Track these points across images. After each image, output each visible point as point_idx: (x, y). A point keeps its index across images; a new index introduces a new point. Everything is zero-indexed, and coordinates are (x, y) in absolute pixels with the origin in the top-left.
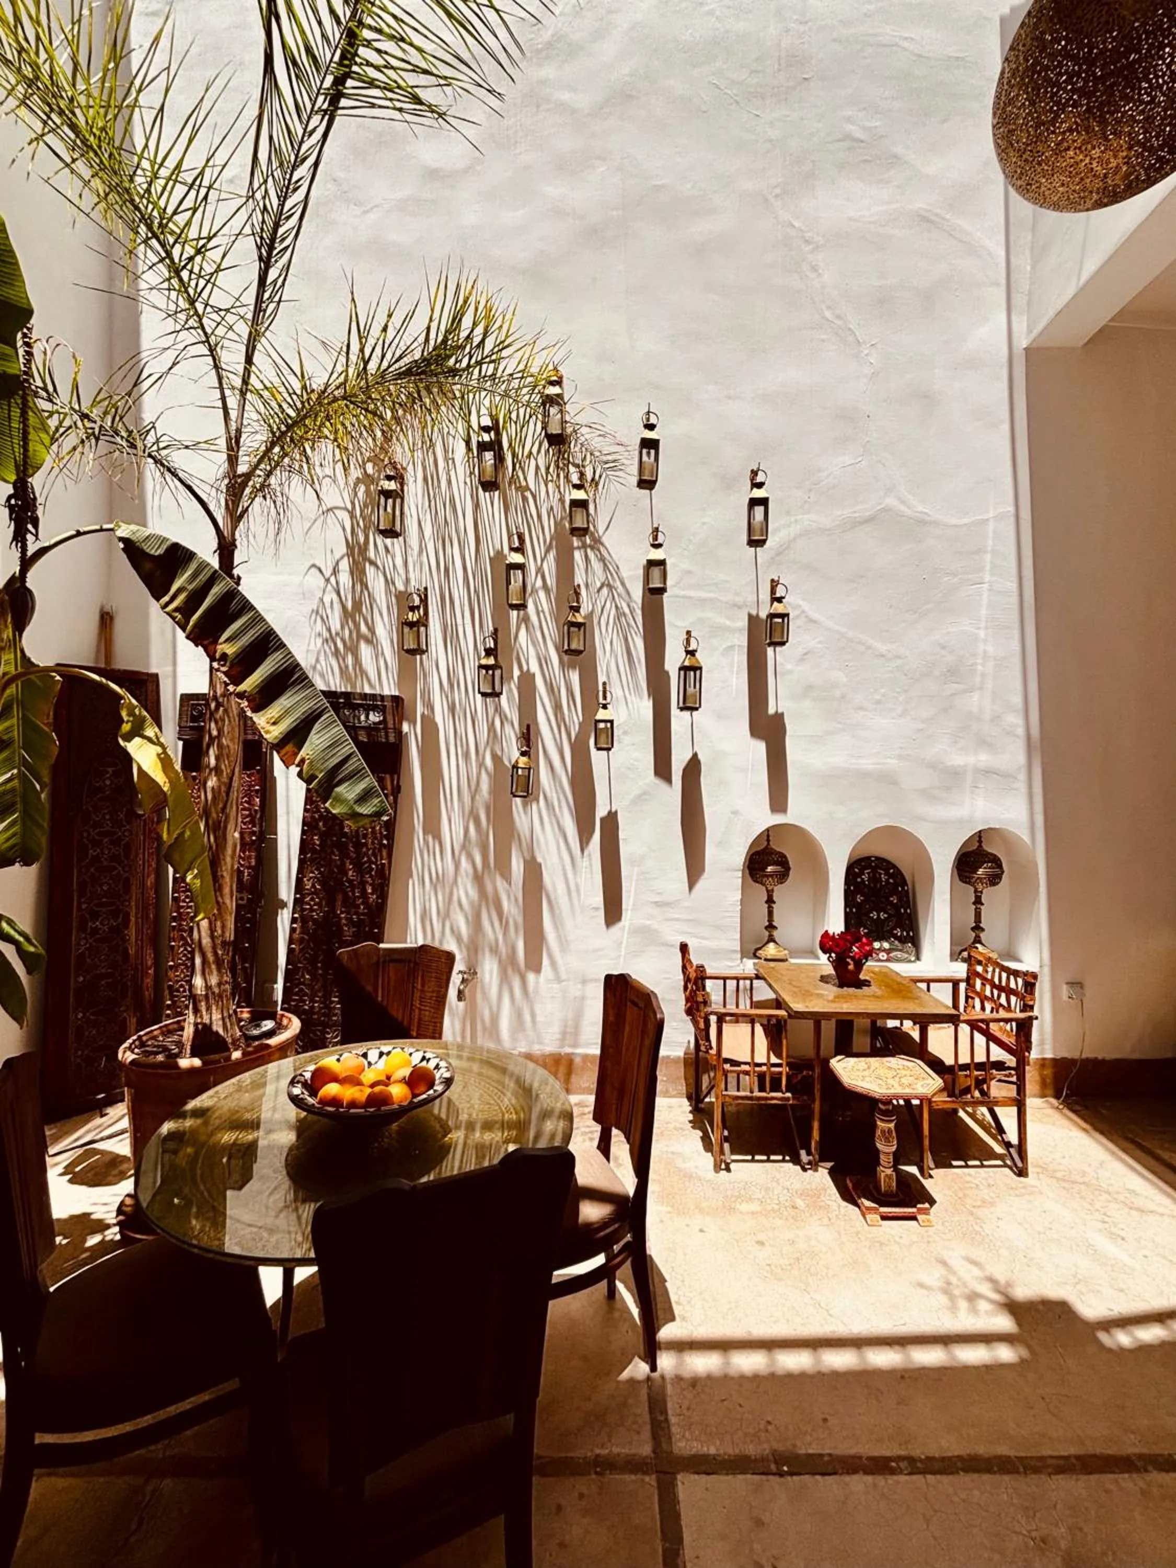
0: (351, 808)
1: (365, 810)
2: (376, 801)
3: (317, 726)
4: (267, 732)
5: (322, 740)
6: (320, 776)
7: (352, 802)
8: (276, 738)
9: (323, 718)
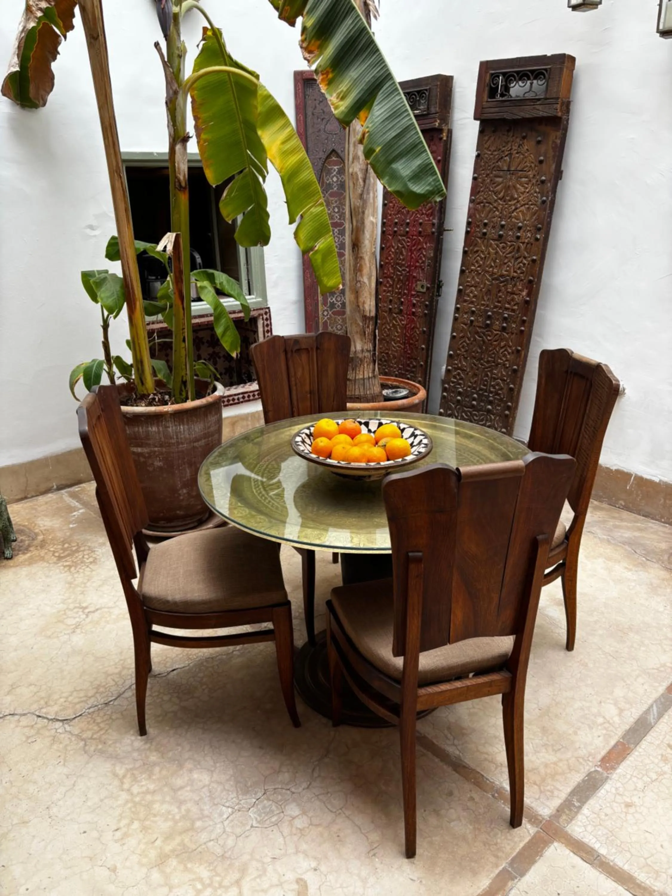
0: (406, 185)
1: (418, 188)
2: (431, 179)
3: (380, 96)
4: (336, 108)
5: (383, 110)
6: (378, 150)
7: (406, 179)
8: (342, 112)
9: (385, 88)
